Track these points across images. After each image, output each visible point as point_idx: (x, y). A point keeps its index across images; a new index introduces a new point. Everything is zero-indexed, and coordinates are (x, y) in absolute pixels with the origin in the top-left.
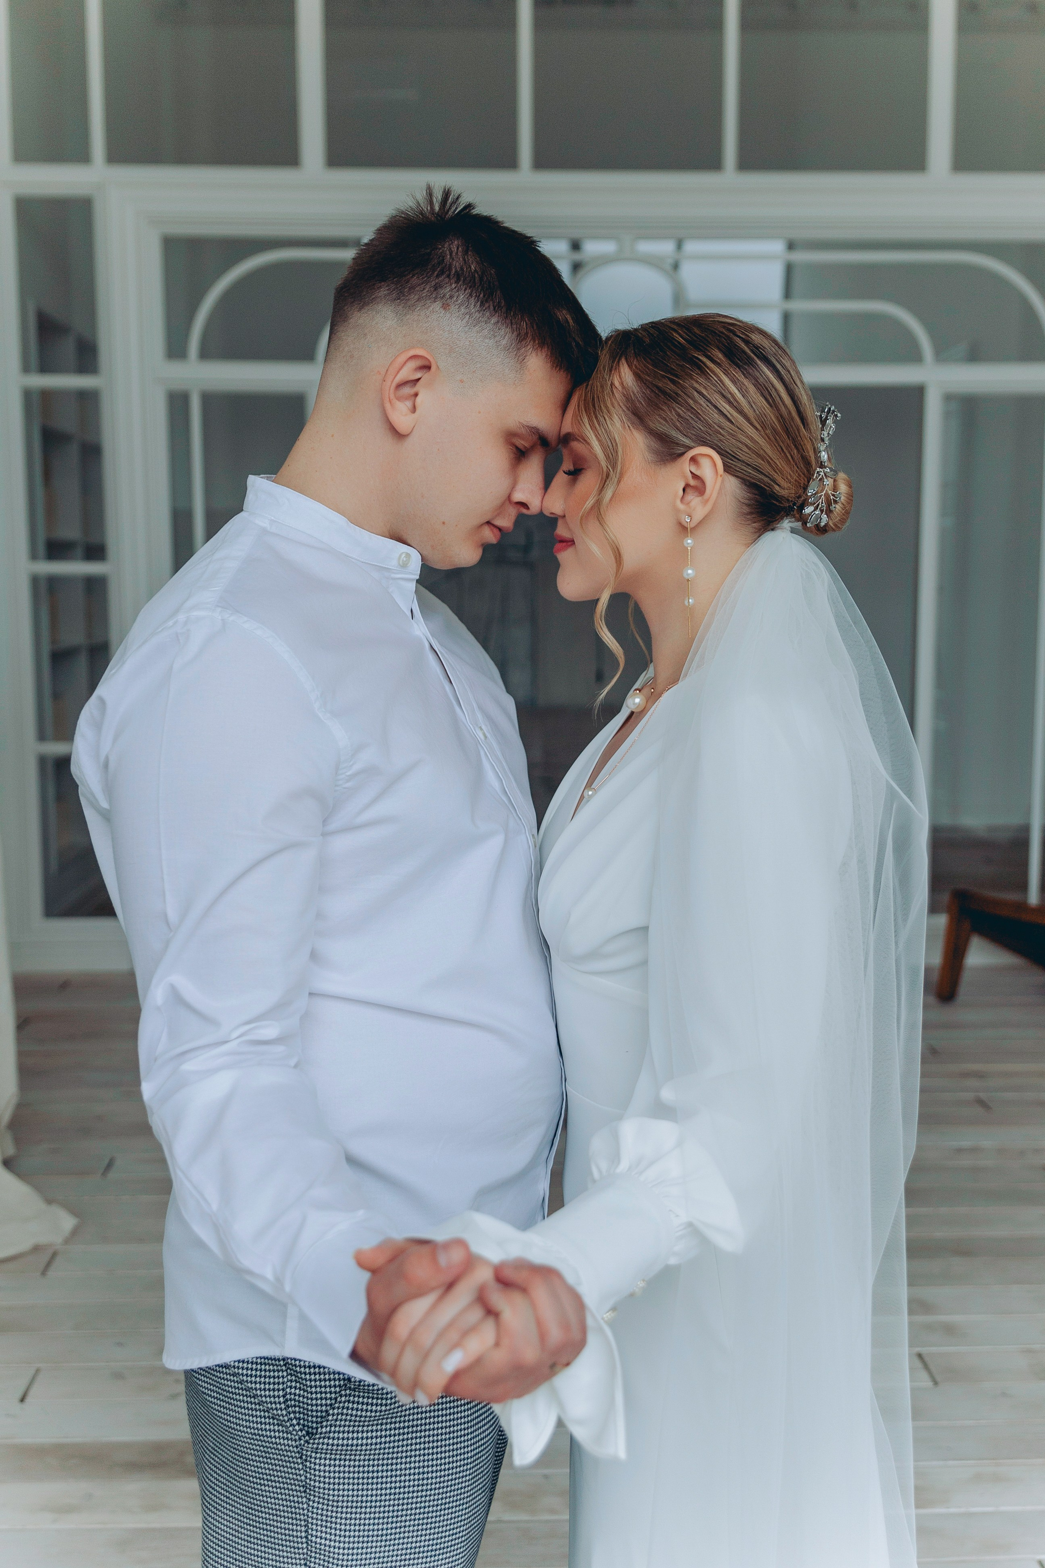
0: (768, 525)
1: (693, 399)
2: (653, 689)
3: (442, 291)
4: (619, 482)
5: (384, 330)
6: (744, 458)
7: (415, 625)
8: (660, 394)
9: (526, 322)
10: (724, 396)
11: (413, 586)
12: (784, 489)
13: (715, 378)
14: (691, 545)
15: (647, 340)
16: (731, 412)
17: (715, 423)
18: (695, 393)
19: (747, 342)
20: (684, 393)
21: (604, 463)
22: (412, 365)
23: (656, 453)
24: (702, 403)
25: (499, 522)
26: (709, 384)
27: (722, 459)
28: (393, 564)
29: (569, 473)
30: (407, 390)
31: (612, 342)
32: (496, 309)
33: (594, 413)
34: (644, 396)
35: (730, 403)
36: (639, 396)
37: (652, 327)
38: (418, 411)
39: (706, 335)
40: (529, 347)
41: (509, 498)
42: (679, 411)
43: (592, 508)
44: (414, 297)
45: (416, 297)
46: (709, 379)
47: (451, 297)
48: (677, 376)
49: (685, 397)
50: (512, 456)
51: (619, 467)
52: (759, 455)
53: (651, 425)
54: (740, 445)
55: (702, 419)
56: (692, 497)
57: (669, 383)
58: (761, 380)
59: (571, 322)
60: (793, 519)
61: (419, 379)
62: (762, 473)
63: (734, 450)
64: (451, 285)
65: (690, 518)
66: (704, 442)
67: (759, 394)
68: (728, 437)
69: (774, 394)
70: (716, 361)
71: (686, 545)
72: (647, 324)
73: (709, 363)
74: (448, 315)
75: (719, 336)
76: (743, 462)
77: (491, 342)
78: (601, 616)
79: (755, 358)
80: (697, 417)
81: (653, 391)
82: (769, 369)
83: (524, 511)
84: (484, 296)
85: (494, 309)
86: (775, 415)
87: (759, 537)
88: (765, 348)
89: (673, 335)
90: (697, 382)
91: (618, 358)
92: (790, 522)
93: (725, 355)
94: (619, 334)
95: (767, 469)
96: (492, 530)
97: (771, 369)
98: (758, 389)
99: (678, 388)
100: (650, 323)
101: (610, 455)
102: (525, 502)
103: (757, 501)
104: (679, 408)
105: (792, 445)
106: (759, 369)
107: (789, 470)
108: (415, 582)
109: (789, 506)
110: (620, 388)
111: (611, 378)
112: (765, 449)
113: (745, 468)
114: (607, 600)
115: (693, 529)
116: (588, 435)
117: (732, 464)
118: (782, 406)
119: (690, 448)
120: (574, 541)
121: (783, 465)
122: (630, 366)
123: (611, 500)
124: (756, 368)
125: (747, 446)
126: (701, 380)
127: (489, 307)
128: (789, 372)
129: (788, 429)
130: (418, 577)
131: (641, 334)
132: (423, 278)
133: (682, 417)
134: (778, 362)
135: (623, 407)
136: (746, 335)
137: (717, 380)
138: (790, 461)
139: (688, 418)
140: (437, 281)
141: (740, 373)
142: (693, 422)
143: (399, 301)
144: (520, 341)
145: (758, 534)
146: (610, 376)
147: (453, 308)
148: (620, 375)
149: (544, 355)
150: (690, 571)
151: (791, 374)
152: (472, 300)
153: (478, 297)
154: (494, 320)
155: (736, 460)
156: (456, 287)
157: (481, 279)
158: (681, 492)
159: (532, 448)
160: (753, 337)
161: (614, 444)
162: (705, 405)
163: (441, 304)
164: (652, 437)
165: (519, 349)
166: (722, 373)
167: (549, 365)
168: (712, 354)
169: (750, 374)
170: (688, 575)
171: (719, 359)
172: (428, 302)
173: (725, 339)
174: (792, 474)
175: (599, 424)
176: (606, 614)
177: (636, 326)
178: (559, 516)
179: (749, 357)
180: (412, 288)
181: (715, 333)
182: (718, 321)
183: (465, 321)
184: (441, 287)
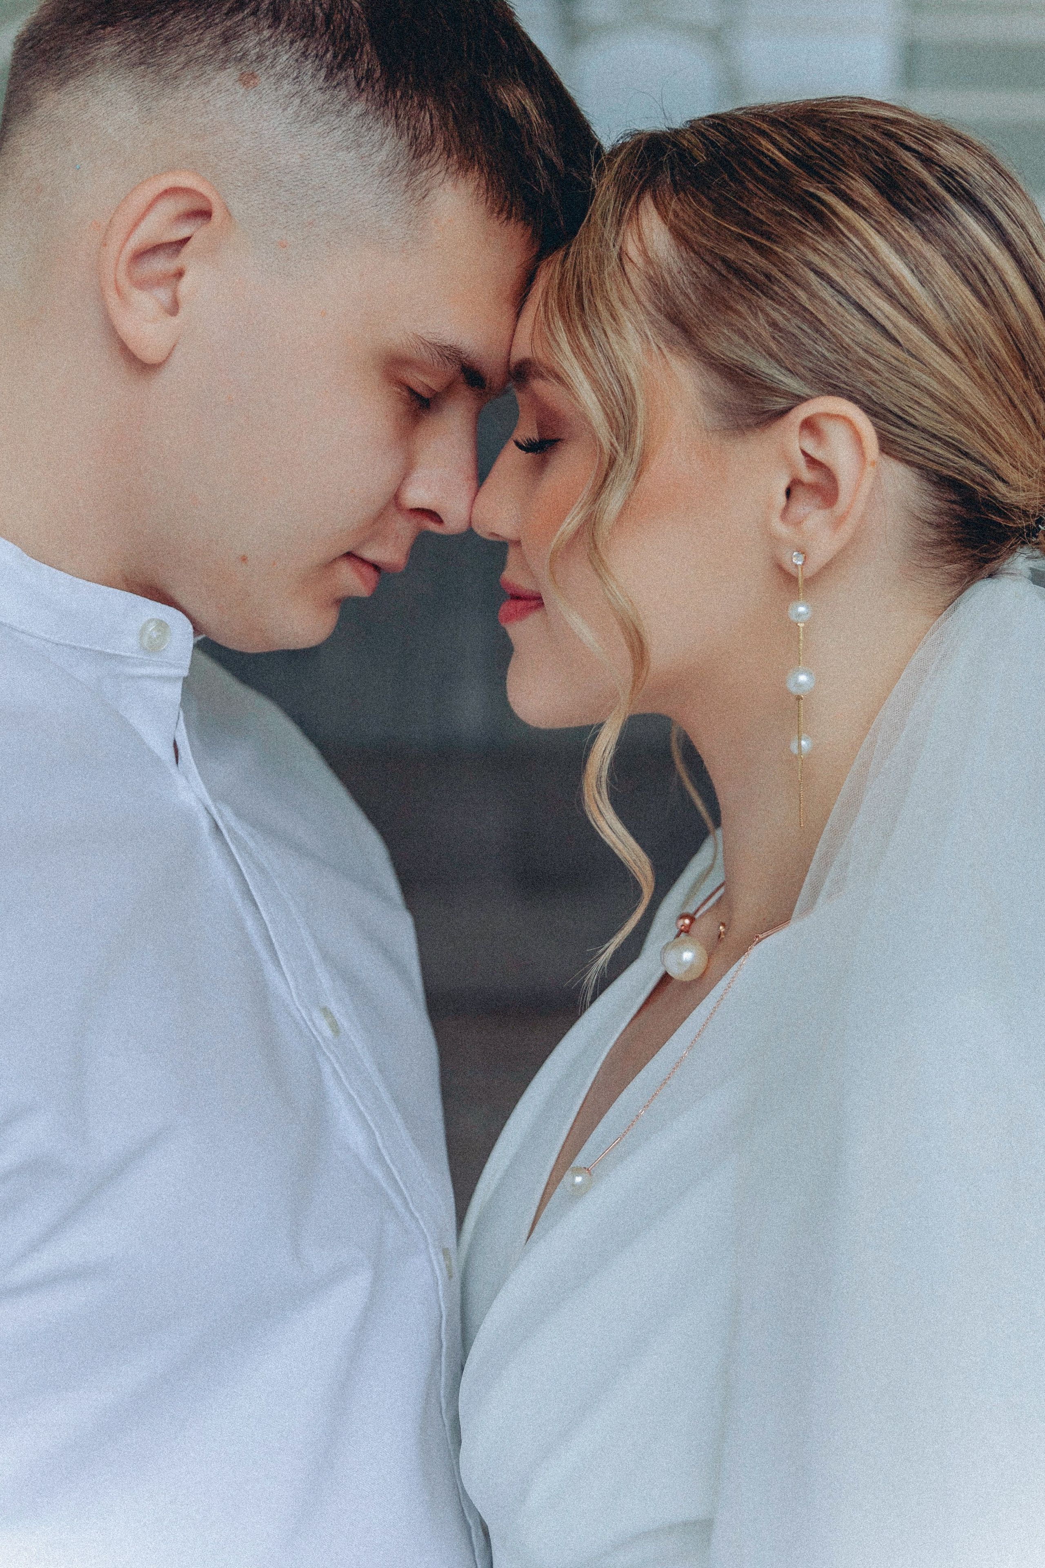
0: (981, 568)
1: (805, 287)
2: (723, 924)
3: (238, 46)
4: (637, 476)
5: (110, 131)
6: (923, 421)
7: (181, 782)
8: (730, 276)
9: (431, 114)
10: (878, 284)
11: (174, 692)
12: (1016, 490)
13: (856, 242)
14: (805, 618)
15: (702, 157)
16: (894, 319)
17: (858, 344)
18: (812, 276)
19: (928, 161)
20: (786, 275)
21: (604, 432)
22: (170, 207)
23: (724, 408)
24: (828, 298)
25: (371, 553)
26: (842, 255)
27: (874, 424)
28: (129, 644)
29: (529, 447)
30: (161, 264)
31: (623, 161)
32: (364, 82)
33: (580, 317)
34: (694, 280)
35: (890, 297)
36: (685, 280)
37: (713, 126)
38: (182, 313)
39: (835, 144)
40: (437, 168)
41: (396, 499)
42: (775, 315)
43: (578, 533)
44: (176, 58)
45: (182, 59)
46: (842, 243)
47: (260, 58)
48: (768, 236)
49: (789, 284)
50: (401, 408)
51: (639, 442)
52: (959, 416)
53: (710, 343)
54: (916, 393)
55: (827, 333)
56: (808, 509)
57: (751, 252)
58: (962, 246)
59: (534, 114)
60: (1037, 553)
61: (185, 241)
62: (966, 454)
63: (903, 403)
64: (259, 32)
65: (802, 557)
66: (835, 386)
67: (957, 279)
68: (887, 375)
69: (993, 279)
70: (857, 203)
71: (793, 618)
72: (703, 119)
73: (841, 208)
74: (253, 98)
75: (865, 147)
76: (924, 430)
77: (348, 158)
78: (599, 778)
79: (948, 197)
80: (817, 331)
81: (714, 269)
82: (978, 221)
83: (432, 526)
84: (335, 56)
85: (358, 84)
86: (994, 324)
87: (960, 593)
88: (970, 175)
89: (760, 144)
90: (815, 250)
91: (636, 193)
92: (1028, 558)
93: (881, 190)
94: (640, 141)
95: (977, 446)
96: (358, 571)
97: (985, 221)
98: (955, 266)
99: (775, 265)
100: (710, 117)
101: (617, 413)
102: (432, 508)
103: (958, 517)
104: (774, 309)
105: (1034, 391)
106: (957, 223)
107: (1026, 448)
108: (180, 684)
109: (1027, 527)
110: (639, 260)
111: (620, 239)
112: (975, 403)
113: (928, 445)
114: (614, 742)
115: (810, 581)
116: (566, 365)
117: (898, 436)
118: (1011, 306)
119: (801, 399)
120: (540, 598)
121: (1016, 437)
122: (664, 217)
123: (621, 514)
124: (952, 224)
125: (932, 396)
126: (826, 246)
127: (346, 79)
128: (1023, 227)
129: (1024, 358)
130: (186, 673)
131: (689, 141)
132: (197, 18)
133: (781, 330)
134: (1002, 208)
135: (647, 304)
136: (926, 145)
137: (862, 247)
138: (1028, 428)
139: (796, 331)
140: (229, 24)
141: (914, 231)
142: (805, 340)
143: (142, 67)
144: (417, 155)
145: (958, 588)
146: (617, 233)
147: (265, 82)
148: (640, 235)
149: (472, 185)
150: (803, 678)
151: (1028, 234)
152: (309, 67)
153: (319, 57)
154: (357, 109)
155: (904, 426)
156: (271, 37)
157: (328, 19)
158: (781, 499)
159: (449, 389)
160: (942, 151)
161: (627, 390)
162: (835, 304)
163: (236, 75)
164: (715, 374)
165: (413, 174)
166: (872, 232)
167: (482, 209)
168: (847, 186)
169: (936, 234)
170: (800, 685)
171: (865, 198)
172: (208, 68)
173: (877, 154)
174: (1034, 456)
175: (592, 345)
176: (611, 777)
177: (678, 122)
178: (511, 541)
179: (933, 197)
180: (176, 38)
181: (855, 139)
182: (862, 114)
183: (290, 111)
184: (237, 36)
